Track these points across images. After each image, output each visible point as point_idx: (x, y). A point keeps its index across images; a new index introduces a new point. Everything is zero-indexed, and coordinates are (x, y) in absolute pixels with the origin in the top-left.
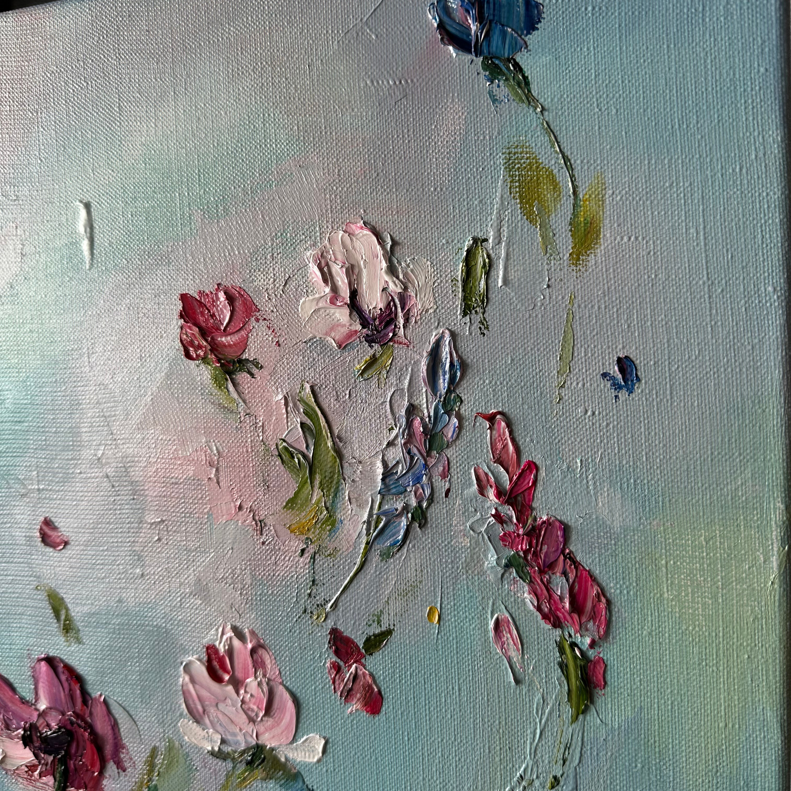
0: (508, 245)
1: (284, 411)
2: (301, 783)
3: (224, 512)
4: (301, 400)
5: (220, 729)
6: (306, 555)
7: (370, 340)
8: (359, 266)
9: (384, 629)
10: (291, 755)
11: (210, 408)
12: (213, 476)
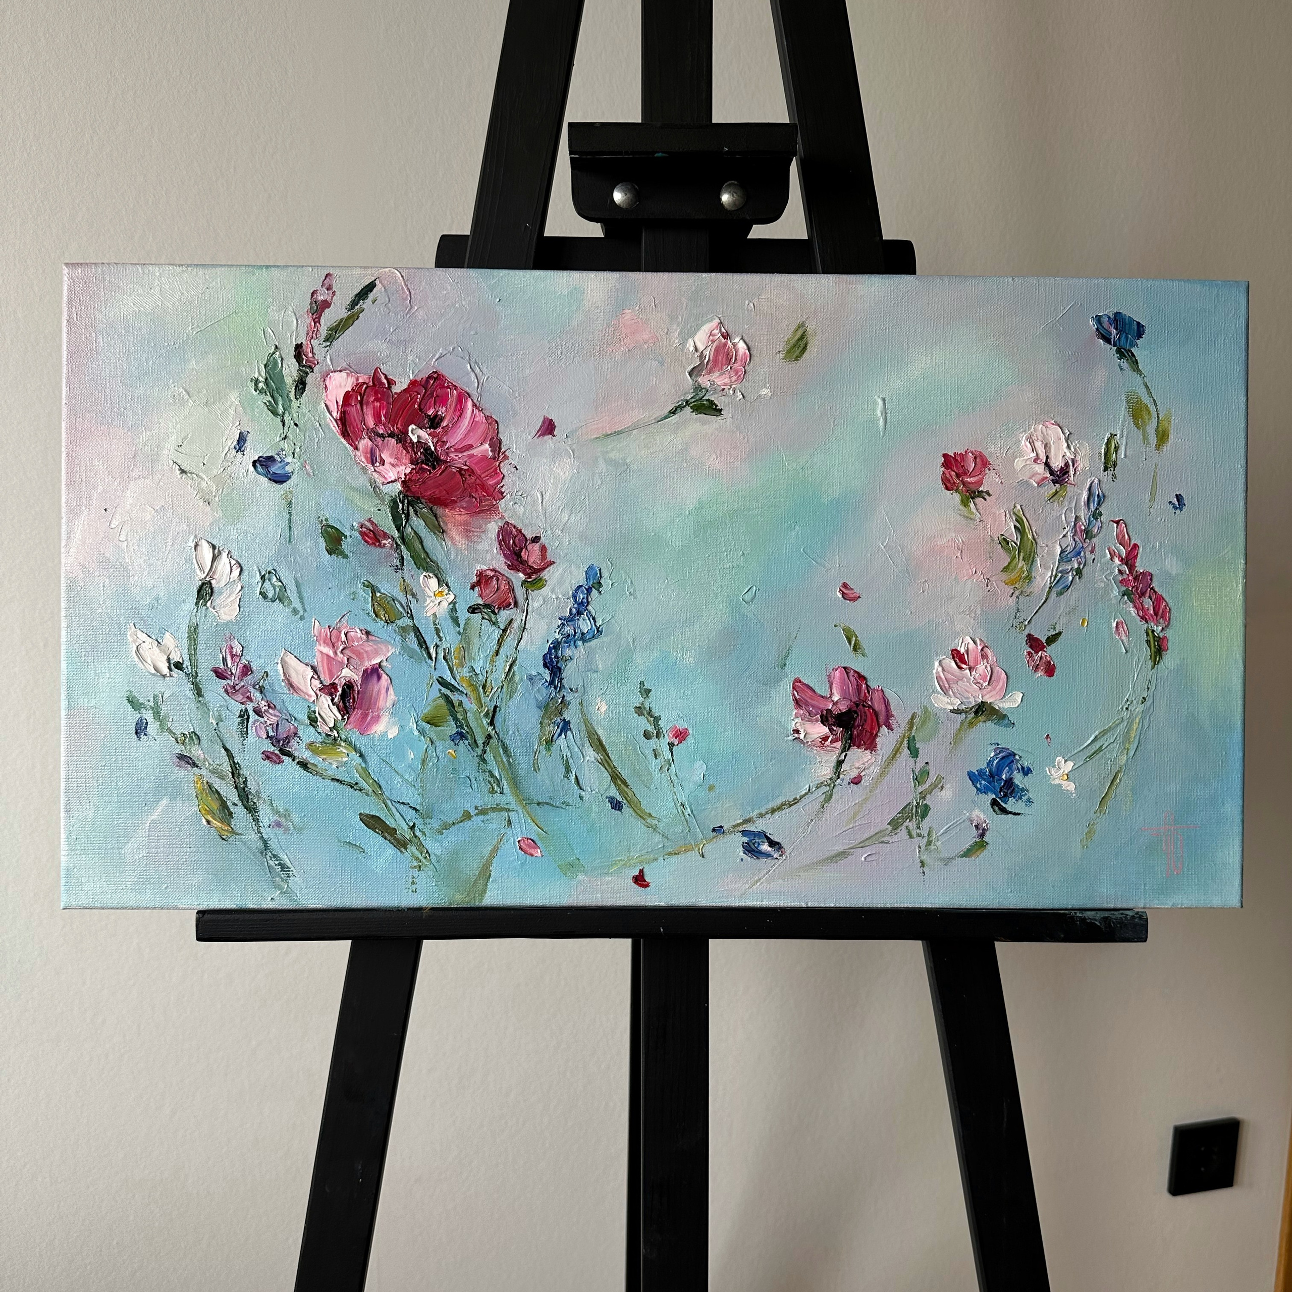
0: (1127, 438)
1: (1004, 519)
2: (1007, 721)
3: (965, 575)
4: (1014, 513)
5: (958, 696)
6: (1013, 596)
7: (1054, 482)
8: (1050, 443)
9: (1057, 632)
10: (1001, 705)
11: (958, 517)
12: (959, 554)
